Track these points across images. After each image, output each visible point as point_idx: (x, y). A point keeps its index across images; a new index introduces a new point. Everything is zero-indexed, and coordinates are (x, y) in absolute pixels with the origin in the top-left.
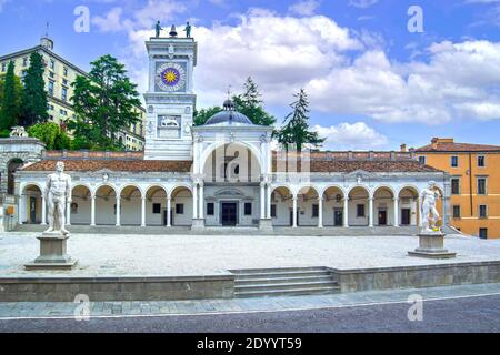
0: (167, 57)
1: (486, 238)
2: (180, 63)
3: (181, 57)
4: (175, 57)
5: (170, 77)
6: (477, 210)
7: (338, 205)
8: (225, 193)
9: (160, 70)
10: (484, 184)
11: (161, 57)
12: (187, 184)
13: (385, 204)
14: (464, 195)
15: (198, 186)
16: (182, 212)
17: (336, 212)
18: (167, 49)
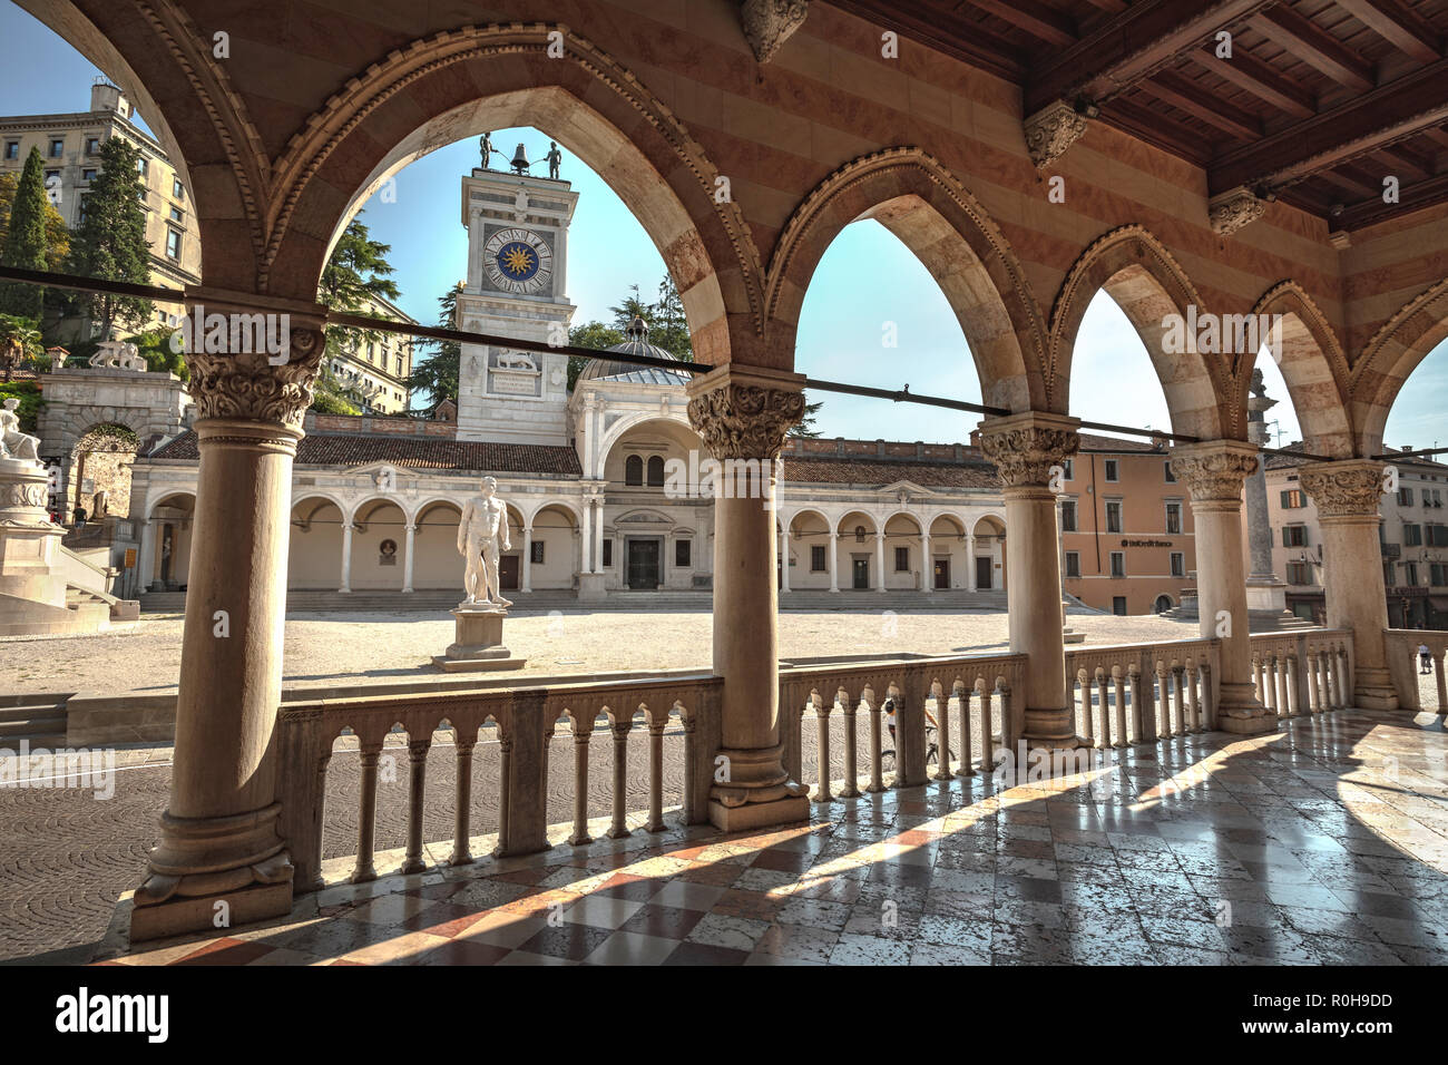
0: (511, 217)
1: (1124, 614)
2: (540, 233)
3: (542, 220)
4: (529, 219)
5: (518, 260)
6: (1107, 563)
7: (861, 548)
8: (636, 519)
9: (496, 245)
10: (1117, 512)
11: (497, 215)
12: (569, 501)
13: (946, 547)
14: (1084, 532)
15: (594, 505)
16: (541, 562)
17: (856, 562)
18: (512, 201)
